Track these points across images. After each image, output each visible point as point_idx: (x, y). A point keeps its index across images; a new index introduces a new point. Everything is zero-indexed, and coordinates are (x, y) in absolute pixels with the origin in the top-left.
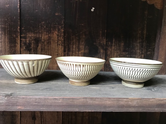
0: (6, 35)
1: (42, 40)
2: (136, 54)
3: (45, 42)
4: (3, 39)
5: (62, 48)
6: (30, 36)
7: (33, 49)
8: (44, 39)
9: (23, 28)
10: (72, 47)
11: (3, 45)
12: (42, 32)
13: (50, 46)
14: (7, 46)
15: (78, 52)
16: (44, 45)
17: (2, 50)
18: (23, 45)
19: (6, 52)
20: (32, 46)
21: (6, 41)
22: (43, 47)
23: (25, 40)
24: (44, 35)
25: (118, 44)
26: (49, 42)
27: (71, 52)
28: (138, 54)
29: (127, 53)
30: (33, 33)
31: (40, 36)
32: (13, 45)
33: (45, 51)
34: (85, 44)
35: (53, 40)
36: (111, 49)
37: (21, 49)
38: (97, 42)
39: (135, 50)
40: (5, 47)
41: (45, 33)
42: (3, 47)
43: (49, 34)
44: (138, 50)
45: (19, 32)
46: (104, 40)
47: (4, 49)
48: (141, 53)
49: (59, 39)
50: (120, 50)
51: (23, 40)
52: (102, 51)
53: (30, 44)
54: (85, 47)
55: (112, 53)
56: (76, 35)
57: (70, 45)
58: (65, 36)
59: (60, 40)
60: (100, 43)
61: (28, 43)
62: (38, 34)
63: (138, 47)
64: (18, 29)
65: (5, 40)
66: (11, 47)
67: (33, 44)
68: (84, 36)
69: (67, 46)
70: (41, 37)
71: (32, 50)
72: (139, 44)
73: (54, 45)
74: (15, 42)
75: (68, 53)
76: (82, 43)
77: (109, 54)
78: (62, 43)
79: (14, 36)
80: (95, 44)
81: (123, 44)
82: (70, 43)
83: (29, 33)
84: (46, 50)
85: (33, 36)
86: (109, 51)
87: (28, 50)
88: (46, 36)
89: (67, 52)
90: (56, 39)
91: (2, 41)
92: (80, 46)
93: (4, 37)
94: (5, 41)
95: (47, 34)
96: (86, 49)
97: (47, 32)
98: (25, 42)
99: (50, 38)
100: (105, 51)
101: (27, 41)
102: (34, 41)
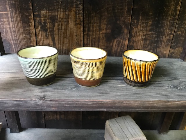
0: (18, 13)
1: (59, 19)
2: (165, 34)
3: (62, 21)
4: (14, 18)
5: (81, 28)
6: (45, 14)
7: (49, 29)
8: (61, 17)
9: (36, 5)
10: (92, 26)
11: (15, 25)
12: (58, 9)
13: (67, 25)
14: (20, 25)
15: (99, 33)
16: (61, 25)
17: (15, 30)
18: (38, 24)
19: (20, 33)
20: (48, 26)
21: (19, 20)
22: (60, 27)
23: (40, 18)
24: (61, 13)
25: (145, 23)
26: (66, 21)
27: (91, 33)
28: (166, 34)
29: (154, 33)
30: (48, 11)
31: (56, 14)
32: (27, 25)
33: (62, 31)
34: (107, 22)
35: (70, 18)
36: (137, 29)
37: (36, 30)
38: (121, 20)
39: (164, 29)
40: (19, 27)
41: (61, 10)
42: (16, 27)
43: (66, 12)
44: (167, 29)
45: (31, 10)
46: (129, 18)
47: (18, 30)
48: (170, 32)
49: (78, 17)
50: (147, 29)
51: (37, 18)
52: (126, 31)
53: (45, 23)
54: (107, 27)
55: (137, 33)
56: (97, 12)
57: (90, 24)
58: (85, 14)
59: (79, 19)
60: (124, 21)
61: (44, 22)
62: (53, 12)
63: (168, 26)
64: (30, 6)
65: (17, 19)
66: (24, 27)
67: (48, 23)
68: (106, 14)
69: (87, 25)
70: (58, 15)
71: (49, 31)
72: (169, 23)
73: (71, 25)
74: (29, 22)
75: (88, 33)
76: (104, 22)
77: (134, 35)
78: (81, 22)
79: (26, 14)
80: (118, 22)
81: (150, 22)
82: (90, 22)
83: (43, 11)
84: (64, 30)
85: (48, 15)
86: (134, 31)
87: (44, 31)
88: (63, 14)
89: (86, 32)
90: (74, 17)
91: (13, 20)
92: (101, 25)
93: (15, 15)
94: (17, 21)
95: (63, 12)
96: (108, 28)
97: (63, 9)
98: (39, 21)
99: (67, 16)
100: (129, 31)
101: (42, 20)
102: (50, 20)
